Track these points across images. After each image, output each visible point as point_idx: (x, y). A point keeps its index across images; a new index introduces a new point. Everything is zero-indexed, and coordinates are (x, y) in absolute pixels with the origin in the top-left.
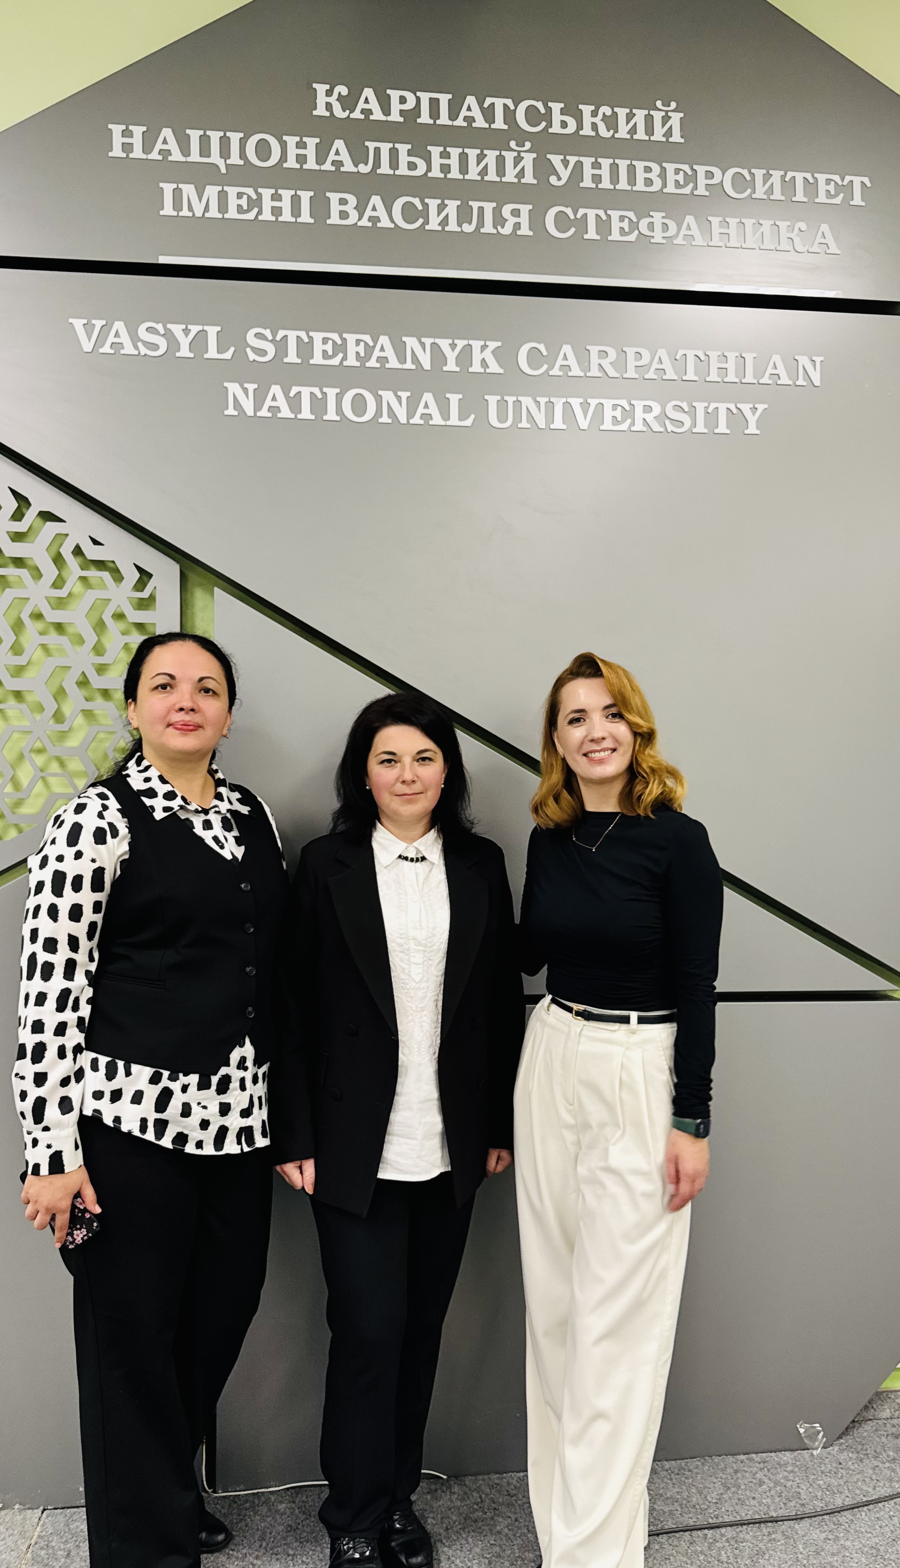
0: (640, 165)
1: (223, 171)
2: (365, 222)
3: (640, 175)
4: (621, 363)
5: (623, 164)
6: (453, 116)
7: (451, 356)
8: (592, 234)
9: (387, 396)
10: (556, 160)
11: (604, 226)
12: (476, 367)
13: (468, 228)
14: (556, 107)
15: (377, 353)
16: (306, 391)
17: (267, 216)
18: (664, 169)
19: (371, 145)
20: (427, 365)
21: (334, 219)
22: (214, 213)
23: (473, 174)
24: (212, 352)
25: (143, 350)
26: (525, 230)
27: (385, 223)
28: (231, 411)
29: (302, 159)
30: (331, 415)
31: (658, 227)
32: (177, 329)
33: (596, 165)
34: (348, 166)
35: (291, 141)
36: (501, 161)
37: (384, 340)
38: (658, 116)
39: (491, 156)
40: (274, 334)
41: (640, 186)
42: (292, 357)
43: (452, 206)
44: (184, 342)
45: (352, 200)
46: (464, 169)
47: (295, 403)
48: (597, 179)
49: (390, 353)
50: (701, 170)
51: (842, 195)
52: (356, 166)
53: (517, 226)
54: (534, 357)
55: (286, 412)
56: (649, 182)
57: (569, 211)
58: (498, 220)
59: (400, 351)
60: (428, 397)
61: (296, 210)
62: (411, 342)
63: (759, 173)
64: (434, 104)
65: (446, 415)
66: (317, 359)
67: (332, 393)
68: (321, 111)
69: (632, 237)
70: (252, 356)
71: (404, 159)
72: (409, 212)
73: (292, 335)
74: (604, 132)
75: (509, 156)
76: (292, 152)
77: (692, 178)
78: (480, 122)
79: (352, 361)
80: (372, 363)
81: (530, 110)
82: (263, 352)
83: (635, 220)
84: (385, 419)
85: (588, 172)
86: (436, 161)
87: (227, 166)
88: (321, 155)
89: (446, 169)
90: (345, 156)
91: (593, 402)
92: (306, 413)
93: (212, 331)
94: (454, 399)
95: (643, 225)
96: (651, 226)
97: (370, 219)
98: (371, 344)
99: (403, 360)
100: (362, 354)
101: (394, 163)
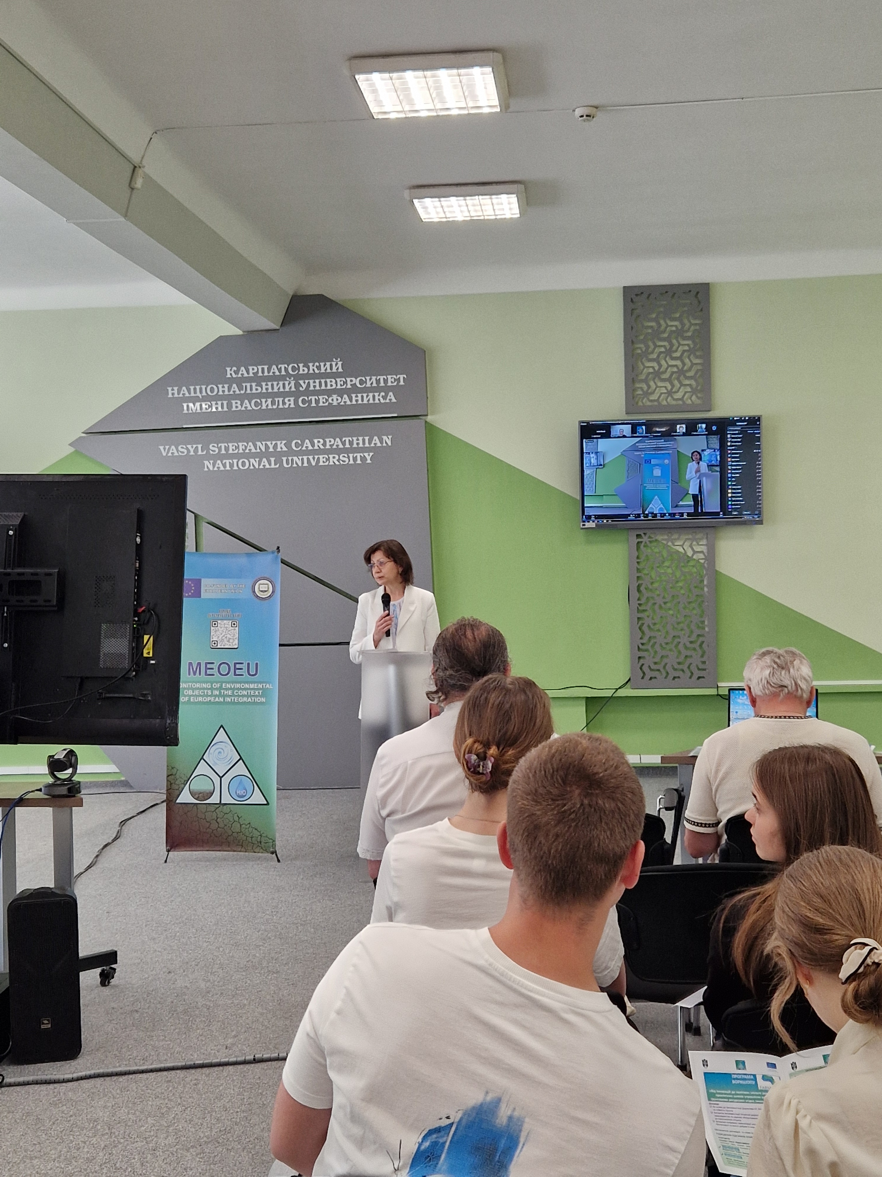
0: (328, 380)
1: (201, 397)
2: (243, 409)
3: (329, 384)
4: (324, 444)
5: (323, 381)
6: (269, 372)
7: (271, 447)
8: (314, 404)
9: (252, 460)
10: (301, 382)
11: (317, 401)
12: (279, 449)
13: (275, 407)
14: (301, 365)
15: (248, 448)
16: (228, 462)
17: (214, 410)
18: (336, 381)
19: (244, 385)
20: (264, 450)
21: (234, 409)
22: (199, 411)
23: (276, 390)
24: (200, 453)
25: (180, 454)
26: (292, 406)
27: (249, 408)
28: (206, 469)
29: (223, 391)
30: (235, 468)
31: (335, 400)
32: (189, 446)
33: (315, 382)
34: (238, 392)
35: (220, 386)
36: (284, 384)
37: (250, 444)
38: (334, 364)
39: (281, 383)
40: (218, 445)
41: (329, 387)
42: (223, 452)
43: (270, 400)
44: (192, 450)
45: (239, 402)
46: (273, 388)
47: (224, 465)
48: (315, 387)
49: (252, 448)
50: (348, 379)
51: (396, 383)
52: (240, 391)
53: (290, 404)
54: (297, 445)
55: (222, 468)
56: (331, 386)
57: (306, 398)
58: (284, 403)
59: (255, 447)
60: (264, 460)
61: (222, 408)
62: (259, 444)
63: (368, 378)
64: (263, 369)
65: (270, 465)
66: (231, 451)
67: (235, 461)
68: (229, 376)
69: (327, 404)
70: (211, 452)
71: (254, 388)
72: (256, 404)
73: (223, 445)
74: (317, 371)
75: (287, 383)
76: (221, 389)
77: (345, 383)
78: (277, 373)
79: (241, 451)
80: (247, 451)
81: (293, 367)
82: (214, 451)
83: (327, 398)
84: (252, 467)
85: (312, 385)
86: (264, 387)
87: (202, 396)
88: (229, 390)
89: (267, 389)
90: (237, 389)
91: (316, 457)
92: (228, 468)
93: (200, 446)
94: (273, 459)
95: (330, 399)
96: (332, 400)
97: (245, 407)
98: (246, 445)
99: (256, 449)
100: (244, 448)
101: (251, 390)
